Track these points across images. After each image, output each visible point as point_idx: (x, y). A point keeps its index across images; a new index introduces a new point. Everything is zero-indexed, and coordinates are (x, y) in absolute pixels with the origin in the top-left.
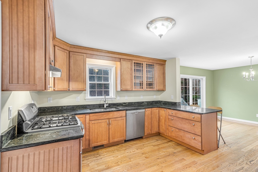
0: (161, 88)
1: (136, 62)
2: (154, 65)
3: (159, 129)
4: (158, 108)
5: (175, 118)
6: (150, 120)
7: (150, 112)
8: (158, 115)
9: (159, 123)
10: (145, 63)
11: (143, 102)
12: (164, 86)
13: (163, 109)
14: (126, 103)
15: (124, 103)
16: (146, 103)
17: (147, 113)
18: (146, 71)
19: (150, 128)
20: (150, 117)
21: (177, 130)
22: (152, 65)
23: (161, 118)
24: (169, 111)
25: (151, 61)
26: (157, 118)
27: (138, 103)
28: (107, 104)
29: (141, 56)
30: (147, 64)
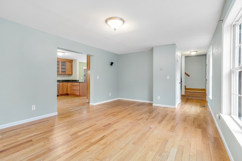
0: (70, 73)
2: (66, 62)
3: (67, 92)
4: (67, 83)
5: (73, 86)
6: (62, 88)
7: (62, 84)
8: (66, 86)
9: (67, 89)
10: (61, 61)
11: (60, 80)
12: (72, 72)
13: (68, 83)
16: (62, 81)
17: (60, 84)
18: (61, 65)
19: (62, 91)
20: (62, 86)
21: (73, 90)
22: (64, 62)
23: (68, 87)
24: (71, 83)
25: (64, 60)
26: (66, 87)
30: (61, 62)
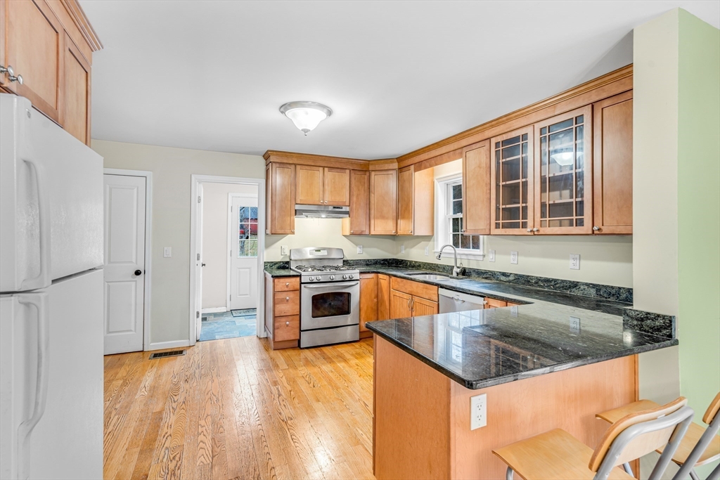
1: (500, 139)
2: (581, 117)
11: (575, 285)
14: (509, 276)
15: (504, 274)
16: (593, 291)
25: (562, 107)
27: (553, 283)
28: (458, 267)
29: (514, 113)
30: (543, 130)
